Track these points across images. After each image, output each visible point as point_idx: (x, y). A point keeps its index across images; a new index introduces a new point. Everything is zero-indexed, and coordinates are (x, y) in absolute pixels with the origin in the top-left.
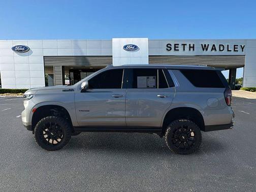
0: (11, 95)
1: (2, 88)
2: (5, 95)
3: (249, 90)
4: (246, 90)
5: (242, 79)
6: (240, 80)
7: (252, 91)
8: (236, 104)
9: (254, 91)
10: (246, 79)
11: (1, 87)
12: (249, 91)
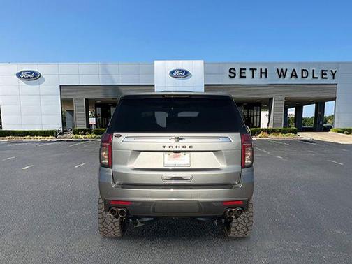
0: (15, 139)
1: (3, 129)
2: (6, 139)
3: (342, 131)
4: (339, 132)
5: (332, 117)
6: (329, 118)
7: (346, 133)
8: (325, 151)
9: (350, 133)
10: (339, 118)
11: (1, 128)
12: (343, 133)
